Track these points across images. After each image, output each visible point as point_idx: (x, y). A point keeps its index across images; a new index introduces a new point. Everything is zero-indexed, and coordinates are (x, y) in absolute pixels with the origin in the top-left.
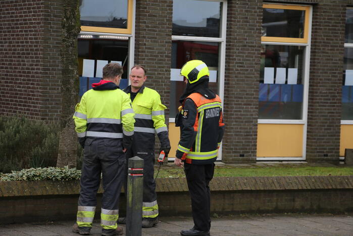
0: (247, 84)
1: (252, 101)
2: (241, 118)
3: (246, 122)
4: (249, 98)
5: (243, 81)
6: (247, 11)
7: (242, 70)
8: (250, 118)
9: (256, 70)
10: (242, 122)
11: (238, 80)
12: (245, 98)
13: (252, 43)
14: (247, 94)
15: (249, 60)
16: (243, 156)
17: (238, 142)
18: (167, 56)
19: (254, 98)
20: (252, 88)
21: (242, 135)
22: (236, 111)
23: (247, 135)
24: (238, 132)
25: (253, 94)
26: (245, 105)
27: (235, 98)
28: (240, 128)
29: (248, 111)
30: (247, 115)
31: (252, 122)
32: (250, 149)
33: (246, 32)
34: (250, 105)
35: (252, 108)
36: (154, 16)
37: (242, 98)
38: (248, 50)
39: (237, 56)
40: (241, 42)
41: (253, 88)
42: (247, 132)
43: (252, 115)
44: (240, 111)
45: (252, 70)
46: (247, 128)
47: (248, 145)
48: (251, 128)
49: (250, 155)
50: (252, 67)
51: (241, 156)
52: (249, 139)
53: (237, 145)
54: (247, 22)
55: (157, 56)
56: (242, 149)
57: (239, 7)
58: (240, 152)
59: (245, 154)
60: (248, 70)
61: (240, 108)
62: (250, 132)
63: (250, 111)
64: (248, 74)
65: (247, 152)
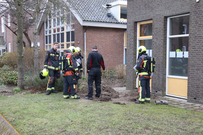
0: (197, 58)
1: (200, 68)
2: (194, 78)
3: (197, 80)
4: (198, 66)
5: (195, 56)
6: (197, 17)
7: (194, 50)
8: (199, 78)
10: (195, 80)
11: (192, 56)
12: (196, 66)
13: (200, 34)
14: (197, 64)
15: (198, 45)
17: (193, 91)
18: (162, 46)
19: (201, 66)
20: (200, 60)
21: (195, 87)
22: (191, 73)
23: (197, 88)
24: (193, 85)
25: (200, 64)
26: (196, 70)
27: (191, 66)
28: (194, 83)
29: (198, 74)
30: (197, 76)
31: (200, 80)
32: (199, 96)
33: (196, 29)
34: (199, 70)
35: (200, 72)
36: (157, 28)
37: (194, 66)
38: (198, 39)
39: (192, 43)
40: (194, 35)
42: (197, 86)
43: (200, 76)
44: (194, 74)
45: (200, 50)
46: (197, 84)
47: (198, 93)
48: (199, 84)
49: (200, 100)
50: (200, 48)
51: (194, 99)
52: (199, 90)
53: (192, 92)
54: (197, 23)
55: (158, 46)
56: (195, 95)
57: (193, 16)
58: (193, 97)
60: (198, 50)
61: (193, 72)
62: (199, 86)
63: (199, 74)
64: (198, 52)
65: (198, 97)
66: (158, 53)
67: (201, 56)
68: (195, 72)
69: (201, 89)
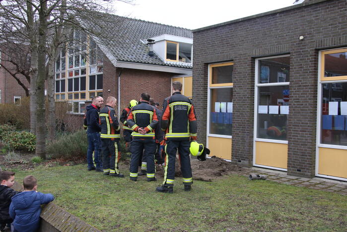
0: (302, 115)
1: (307, 129)
2: (298, 142)
3: (302, 145)
4: (304, 126)
5: (299, 113)
6: (301, 60)
7: (298, 105)
8: (305, 142)
9: (309, 104)
10: (299, 144)
11: (295, 113)
12: (301, 126)
13: (305, 83)
14: (302, 123)
15: (304, 97)
16: (299, 171)
17: (295, 160)
18: (248, 98)
19: (308, 126)
21: (298, 155)
22: (294, 136)
23: (303, 155)
24: (295, 152)
25: (307, 123)
26: (301, 131)
27: (293, 125)
28: (297, 149)
29: (303, 137)
30: (302, 139)
31: (307, 145)
32: (306, 166)
33: (301, 75)
34: (306, 131)
35: (306, 134)
36: (241, 73)
37: (298, 126)
38: (303, 89)
39: (294, 94)
40: (297, 83)
41: (307, 118)
42: (302, 153)
43: (307, 140)
44: (297, 136)
45: (306, 104)
46: (302, 150)
47: (303, 163)
48: (305, 150)
49: (306, 172)
50: (306, 102)
51: (298, 170)
52: (305, 158)
53: (294, 162)
54: (301, 68)
56: (298, 165)
57: (295, 58)
58: (297, 168)
59: (301, 170)
60: (302, 105)
61: (297, 133)
62: (305, 153)
63: (305, 137)
64: (303, 107)
65: (303, 169)
66: (242, 107)
67: (308, 113)
68: (299, 134)
69: (308, 157)
